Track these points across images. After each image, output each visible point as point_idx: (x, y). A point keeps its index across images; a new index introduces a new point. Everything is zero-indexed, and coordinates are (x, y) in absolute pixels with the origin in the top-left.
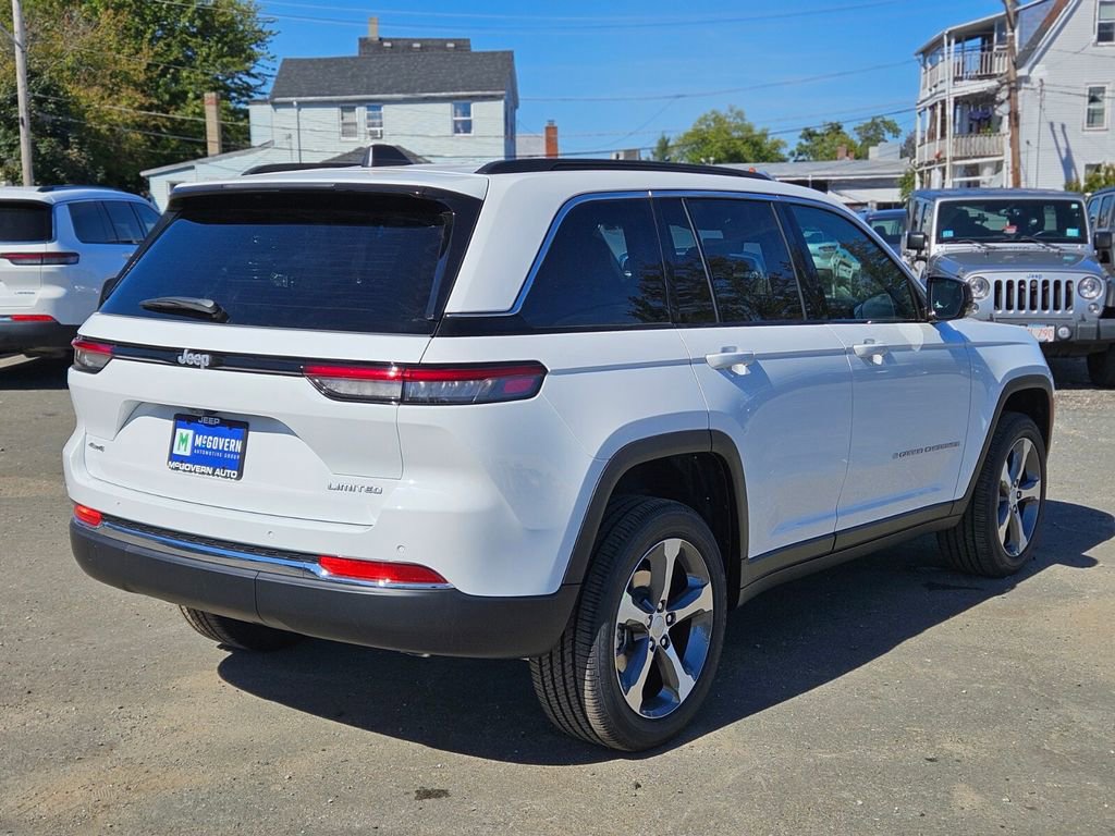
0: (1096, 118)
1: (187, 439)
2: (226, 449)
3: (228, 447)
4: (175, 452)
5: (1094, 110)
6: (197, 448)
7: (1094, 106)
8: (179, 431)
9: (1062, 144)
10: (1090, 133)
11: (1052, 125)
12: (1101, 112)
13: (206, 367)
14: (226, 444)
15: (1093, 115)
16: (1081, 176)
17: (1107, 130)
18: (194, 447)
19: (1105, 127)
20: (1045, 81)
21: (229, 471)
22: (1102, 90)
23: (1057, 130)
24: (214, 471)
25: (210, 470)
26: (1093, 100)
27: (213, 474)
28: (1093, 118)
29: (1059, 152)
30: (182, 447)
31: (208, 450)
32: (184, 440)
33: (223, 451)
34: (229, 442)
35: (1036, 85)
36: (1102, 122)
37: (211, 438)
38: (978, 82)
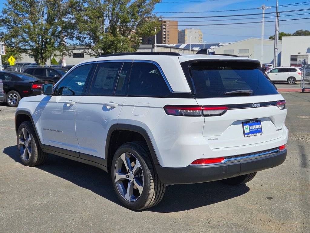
1: (247, 128)
4: (245, 132)
8: (245, 126)
13: (260, 107)
18: (250, 130)
21: (260, 133)
24: (257, 134)
25: (256, 134)
30: (247, 130)
31: (254, 129)
32: (247, 129)
33: (257, 129)
34: (258, 126)
37: (253, 126)
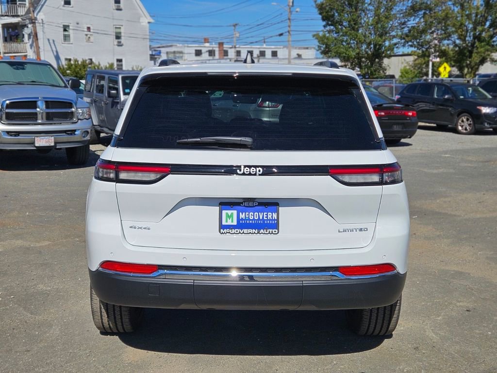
0: (67, 38)
1: (231, 216)
2: (265, 218)
3: (267, 217)
4: (224, 223)
5: (66, 35)
6: (242, 219)
7: (66, 33)
8: (224, 212)
9: (54, 49)
10: (66, 45)
11: (49, 40)
12: (69, 36)
13: (260, 175)
14: (265, 216)
15: (65, 37)
16: (64, 63)
17: (72, 44)
18: (238, 219)
19: (71, 43)
20: (44, 20)
21: (271, 230)
22: (68, 26)
23: (51, 42)
24: (258, 231)
25: (255, 231)
26: (65, 30)
27: (258, 233)
28: (66, 38)
29: (53, 53)
30: (229, 221)
34: (267, 215)
35: (40, 21)
36: (70, 40)
38: (11, 18)
